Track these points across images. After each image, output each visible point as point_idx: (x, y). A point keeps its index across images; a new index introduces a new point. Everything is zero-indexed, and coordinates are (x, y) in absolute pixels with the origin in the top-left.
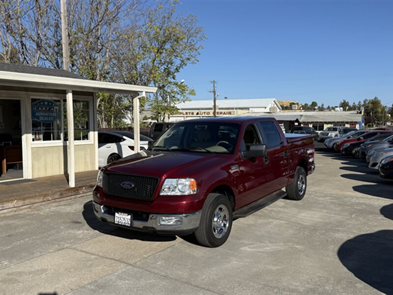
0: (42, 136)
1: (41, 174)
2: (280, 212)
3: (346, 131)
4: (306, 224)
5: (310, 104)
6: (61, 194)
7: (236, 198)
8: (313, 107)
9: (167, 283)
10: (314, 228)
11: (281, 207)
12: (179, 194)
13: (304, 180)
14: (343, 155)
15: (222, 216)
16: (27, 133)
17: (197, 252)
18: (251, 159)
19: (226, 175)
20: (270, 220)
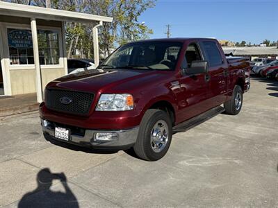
0: (18, 61)
1: (20, 92)
2: (218, 126)
3: (269, 61)
4: (243, 137)
5: (241, 42)
6: (30, 109)
7: (176, 114)
8: (243, 44)
9: (97, 203)
10: (251, 142)
11: (219, 121)
12: (115, 109)
13: (240, 97)
14: (268, 79)
15: (162, 131)
16: (4, 58)
17: (135, 166)
18: (193, 78)
19: (167, 91)
20: (210, 133)
